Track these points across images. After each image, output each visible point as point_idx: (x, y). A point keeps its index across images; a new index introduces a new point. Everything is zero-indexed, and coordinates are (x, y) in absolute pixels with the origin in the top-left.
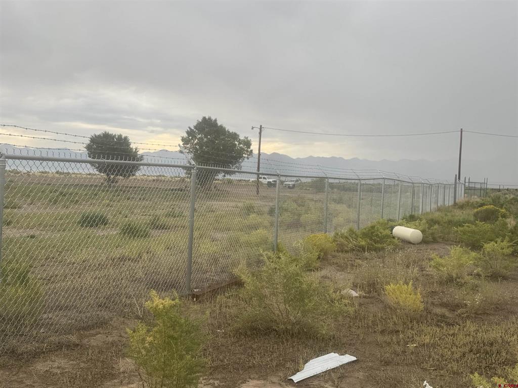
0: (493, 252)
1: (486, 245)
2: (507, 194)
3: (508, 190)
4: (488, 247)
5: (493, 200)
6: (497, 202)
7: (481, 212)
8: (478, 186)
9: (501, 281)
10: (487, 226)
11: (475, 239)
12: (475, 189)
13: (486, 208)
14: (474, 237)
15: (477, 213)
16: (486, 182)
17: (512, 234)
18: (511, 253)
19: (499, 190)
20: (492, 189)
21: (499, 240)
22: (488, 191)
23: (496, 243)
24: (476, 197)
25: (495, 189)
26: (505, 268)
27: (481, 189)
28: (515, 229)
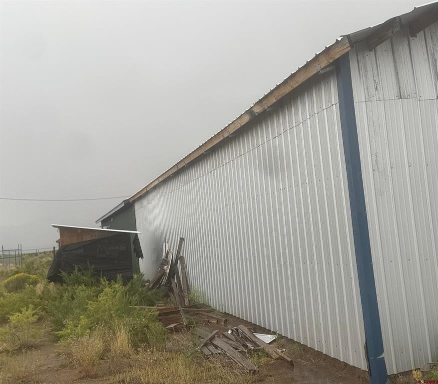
0: (18, 324)
1: (11, 318)
2: (44, 257)
3: (44, 253)
4: (14, 318)
5: (27, 266)
6: (31, 268)
7: (12, 281)
8: (13, 253)
9: (26, 352)
10: (15, 296)
11: (5, 312)
12: (10, 257)
13: (17, 277)
14: (3, 311)
15: (8, 283)
16: (20, 248)
17: (41, 299)
18: (36, 320)
19: (36, 254)
20: (29, 254)
21: (24, 310)
22: (24, 257)
23: (21, 313)
24: (11, 265)
25: (32, 254)
26: (33, 336)
27: (15, 256)
28: (44, 295)
